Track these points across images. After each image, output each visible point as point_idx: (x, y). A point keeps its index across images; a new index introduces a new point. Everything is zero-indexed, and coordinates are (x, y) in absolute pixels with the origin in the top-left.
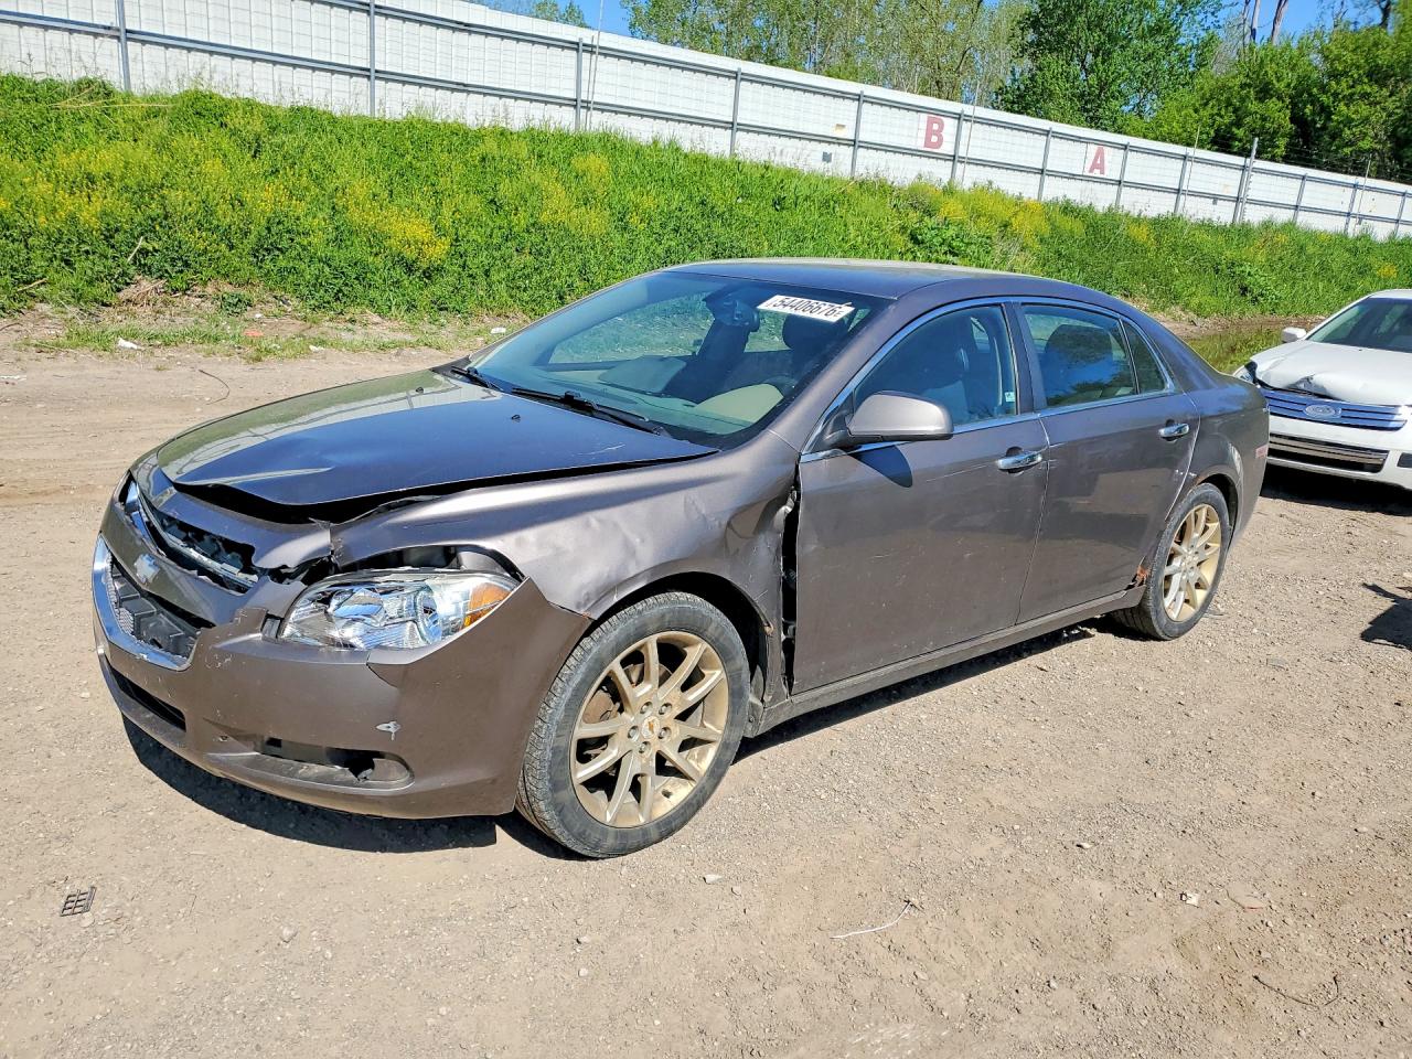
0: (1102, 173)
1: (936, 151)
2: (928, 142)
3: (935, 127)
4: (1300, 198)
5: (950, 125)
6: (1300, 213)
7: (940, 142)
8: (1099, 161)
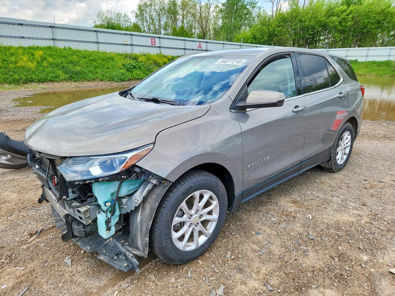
0: (201, 48)
1: (154, 46)
2: (152, 44)
3: (153, 40)
5: (157, 40)
7: (155, 44)
8: (200, 46)
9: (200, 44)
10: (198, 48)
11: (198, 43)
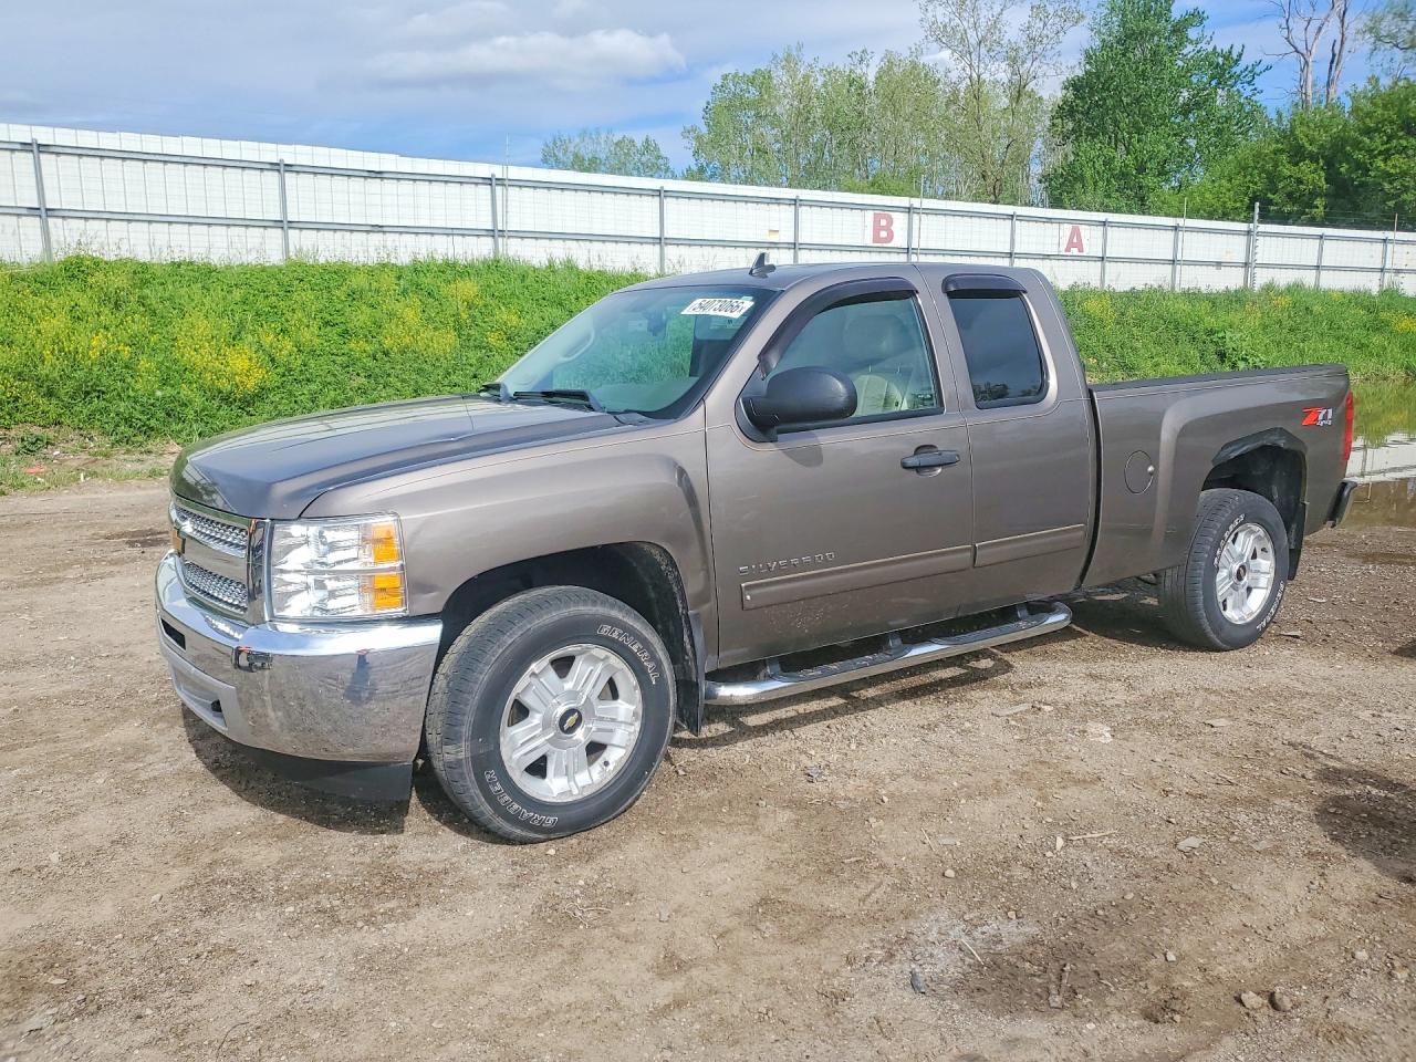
0: (1081, 250)
1: (885, 245)
2: (876, 238)
3: (883, 223)
4: (1320, 257)
5: (900, 220)
6: (1322, 272)
7: (890, 237)
8: (1075, 240)
9: (1076, 233)
10: (1068, 250)
11: (1067, 229)
